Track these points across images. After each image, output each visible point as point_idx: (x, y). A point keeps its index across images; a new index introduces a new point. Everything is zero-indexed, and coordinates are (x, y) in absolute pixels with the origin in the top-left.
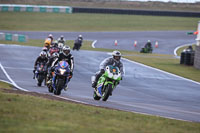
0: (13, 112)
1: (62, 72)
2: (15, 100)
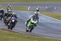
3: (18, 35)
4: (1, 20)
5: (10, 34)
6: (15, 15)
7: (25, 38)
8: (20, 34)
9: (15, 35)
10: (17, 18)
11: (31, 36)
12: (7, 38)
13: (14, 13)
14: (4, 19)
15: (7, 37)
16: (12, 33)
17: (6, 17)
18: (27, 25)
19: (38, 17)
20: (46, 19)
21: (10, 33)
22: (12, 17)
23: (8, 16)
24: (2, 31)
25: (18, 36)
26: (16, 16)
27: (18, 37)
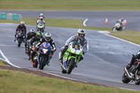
0: (3, 87)
1: (45, 51)
2: (6, 76)
3: (60, 84)
4: (19, 46)
5: (42, 82)
6: (50, 38)
7: (76, 89)
8: (64, 81)
9: (53, 83)
10: (54, 43)
11: (89, 85)
12: (34, 89)
13: (46, 35)
14: (26, 45)
15: (34, 87)
16: (45, 78)
17: (30, 40)
18: (62, 59)
19: (84, 40)
20: (125, 47)
21: (40, 78)
22: (42, 43)
23: (34, 41)
24: (24, 73)
25: (59, 86)
26: (52, 41)
27: (61, 88)
